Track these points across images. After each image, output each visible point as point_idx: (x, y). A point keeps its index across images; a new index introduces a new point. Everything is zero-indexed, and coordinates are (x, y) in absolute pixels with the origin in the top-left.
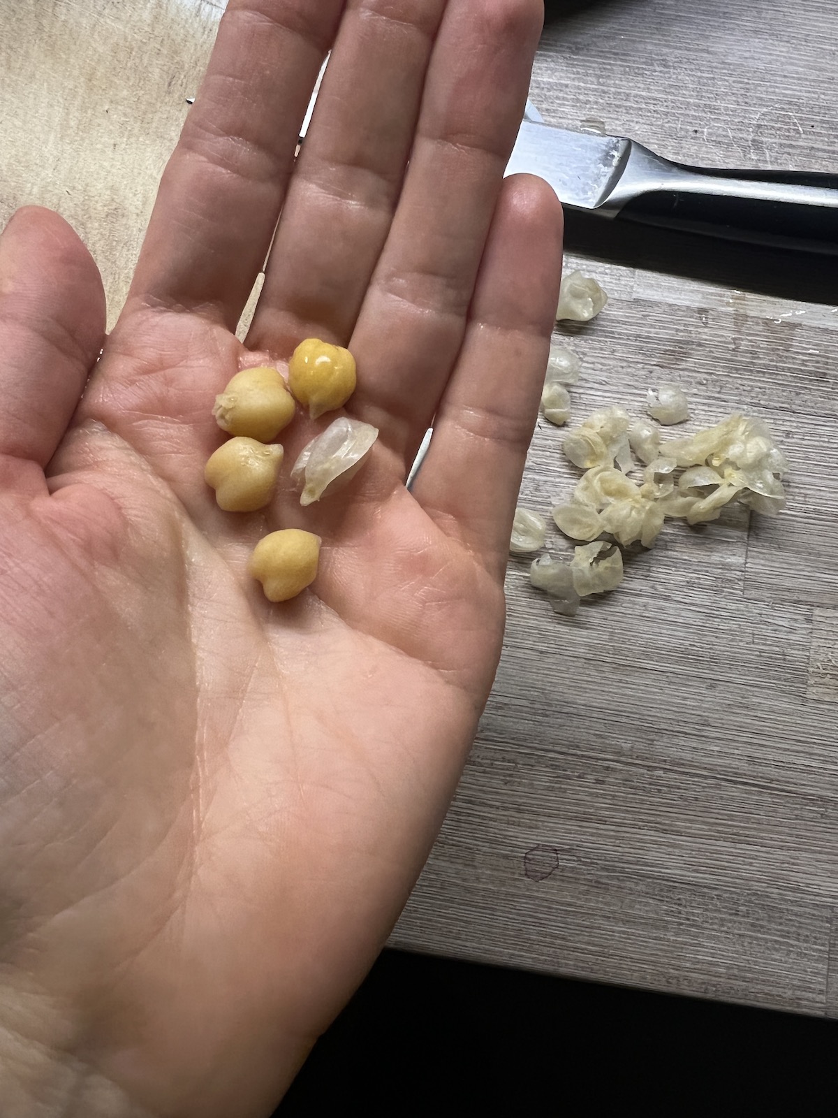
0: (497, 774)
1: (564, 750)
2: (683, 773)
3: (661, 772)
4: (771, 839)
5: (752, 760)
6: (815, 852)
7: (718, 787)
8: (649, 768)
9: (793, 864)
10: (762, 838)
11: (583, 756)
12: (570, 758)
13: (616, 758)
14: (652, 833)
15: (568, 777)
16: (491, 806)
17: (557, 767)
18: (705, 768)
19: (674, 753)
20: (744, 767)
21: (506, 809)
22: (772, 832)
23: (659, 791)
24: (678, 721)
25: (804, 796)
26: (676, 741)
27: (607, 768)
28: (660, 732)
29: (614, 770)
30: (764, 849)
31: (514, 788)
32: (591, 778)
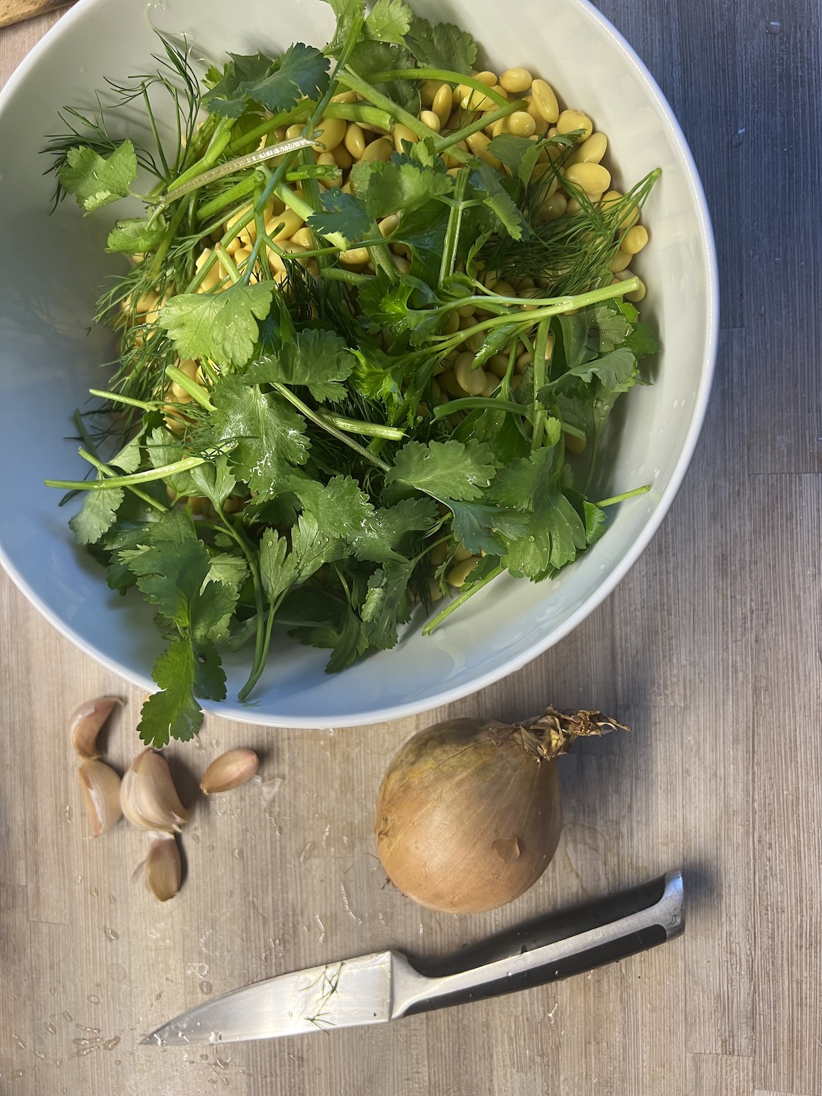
0: (778, 918)
1: (752, 871)
2: (753, 789)
3: (756, 805)
4: (790, 724)
5: (736, 741)
6: (793, 694)
7: (759, 764)
8: (754, 812)
9: (805, 708)
10: (790, 731)
11: (754, 859)
12: (757, 868)
13: (751, 836)
14: (800, 808)
15: (771, 868)
16: (802, 921)
17: (765, 877)
18: (747, 773)
19: (740, 796)
20: (741, 747)
21: (802, 910)
22: (785, 723)
23: (769, 804)
24: (717, 794)
25: (755, 705)
26: (731, 795)
27: (759, 841)
28: (726, 806)
29: (760, 837)
30: (798, 730)
31: (786, 906)
32: (769, 853)
